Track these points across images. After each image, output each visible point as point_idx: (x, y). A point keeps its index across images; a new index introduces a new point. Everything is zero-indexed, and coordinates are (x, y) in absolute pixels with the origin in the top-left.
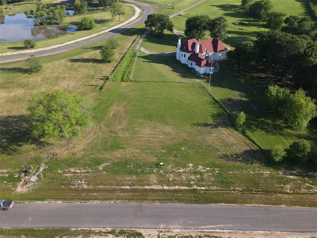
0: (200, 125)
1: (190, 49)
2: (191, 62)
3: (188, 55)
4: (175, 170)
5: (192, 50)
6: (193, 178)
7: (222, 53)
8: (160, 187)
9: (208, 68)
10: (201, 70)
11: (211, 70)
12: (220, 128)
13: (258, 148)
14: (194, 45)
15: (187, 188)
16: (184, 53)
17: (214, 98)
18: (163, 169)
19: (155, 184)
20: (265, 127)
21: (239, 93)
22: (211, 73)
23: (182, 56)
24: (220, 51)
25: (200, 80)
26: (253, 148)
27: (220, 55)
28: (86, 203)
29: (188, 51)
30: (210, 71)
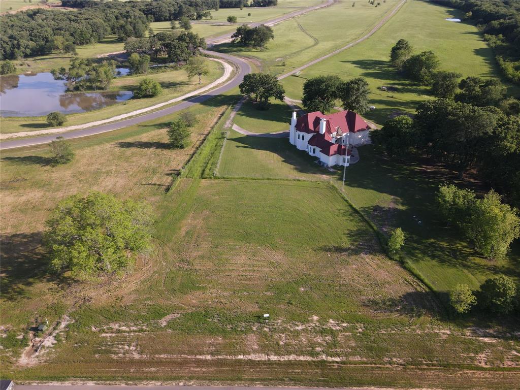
0: (329, 250)
1: (311, 127)
2: (313, 147)
3: (308, 136)
4: (289, 327)
5: (315, 129)
6: (319, 341)
7: (362, 133)
8: (264, 357)
9: (341, 157)
10: (330, 160)
11: (346, 161)
12: (362, 255)
13: (427, 290)
14: (317, 122)
15: (309, 358)
16: (301, 134)
17: (351, 206)
18: (269, 325)
19: (255, 351)
20: (437, 253)
21: (393, 197)
22: (346, 165)
23: (299, 138)
24: (359, 131)
25: (328, 177)
26: (419, 289)
27: (360, 136)
28: (136, 385)
29: (308, 131)
30: (344, 162)
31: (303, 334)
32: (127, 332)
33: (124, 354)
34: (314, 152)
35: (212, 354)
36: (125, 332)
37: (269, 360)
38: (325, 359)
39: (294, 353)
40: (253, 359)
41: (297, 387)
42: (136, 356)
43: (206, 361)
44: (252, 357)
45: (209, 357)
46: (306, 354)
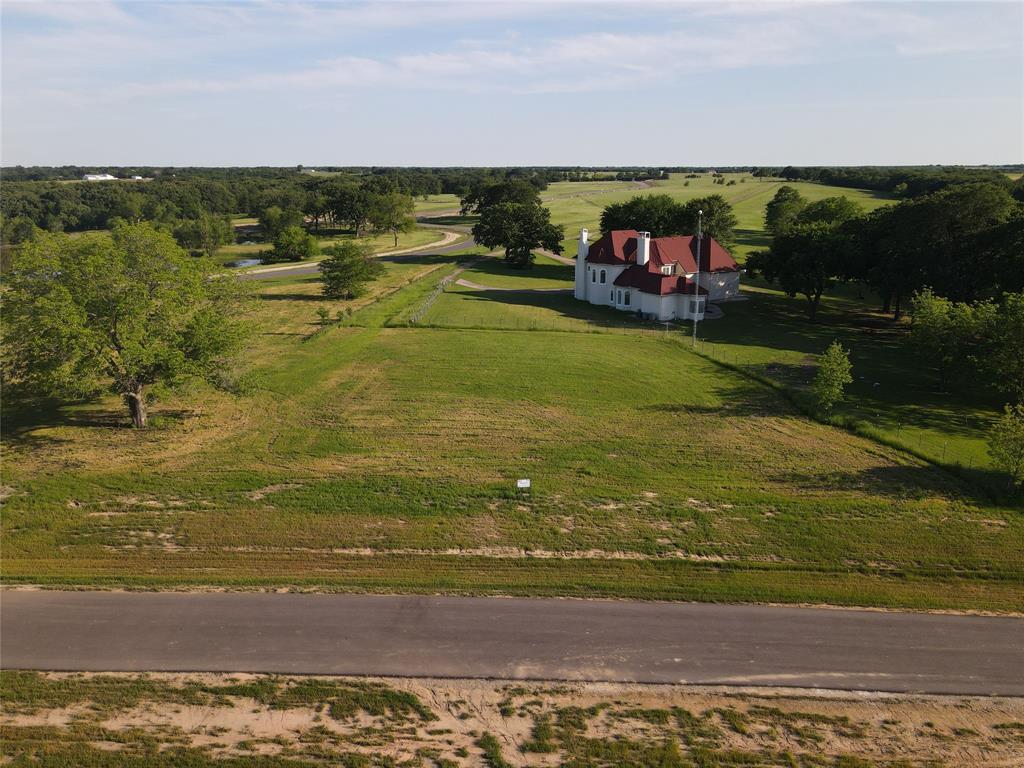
1: (619, 253)
2: (623, 291)
3: (614, 271)
4: (582, 505)
5: (627, 257)
6: (664, 528)
7: (726, 277)
8: (517, 553)
9: (686, 300)
10: (663, 306)
11: (697, 308)
12: (752, 416)
13: (926, 464)
14: (632, 246)
15: (641, 557)
16: (598, 268)
22: (697, 317)
23: (594, 281)
24: (719, 270)
27: (722, 284)
29: (612, 260)
30: (692, 310)
31: (619, 517)
32: (157, 509)
33: (139, 545)
34: (627, 302)
35: (374, 546)
36: (151, 509)
37: (530, 558)
38: (684, 558)
39: (597, 547)
40: (487, 555)
41: (609, 599)
42: (171, 548)
43: (360, 558)
44: (485, 551)
45: (368, 552)
46: (631, 549)
